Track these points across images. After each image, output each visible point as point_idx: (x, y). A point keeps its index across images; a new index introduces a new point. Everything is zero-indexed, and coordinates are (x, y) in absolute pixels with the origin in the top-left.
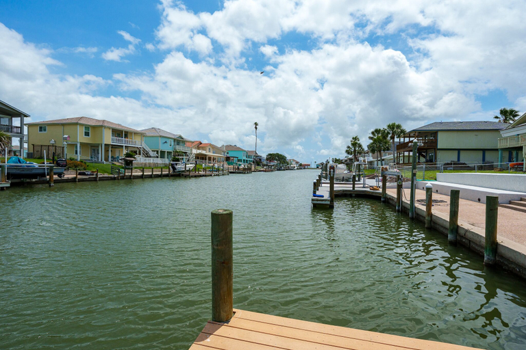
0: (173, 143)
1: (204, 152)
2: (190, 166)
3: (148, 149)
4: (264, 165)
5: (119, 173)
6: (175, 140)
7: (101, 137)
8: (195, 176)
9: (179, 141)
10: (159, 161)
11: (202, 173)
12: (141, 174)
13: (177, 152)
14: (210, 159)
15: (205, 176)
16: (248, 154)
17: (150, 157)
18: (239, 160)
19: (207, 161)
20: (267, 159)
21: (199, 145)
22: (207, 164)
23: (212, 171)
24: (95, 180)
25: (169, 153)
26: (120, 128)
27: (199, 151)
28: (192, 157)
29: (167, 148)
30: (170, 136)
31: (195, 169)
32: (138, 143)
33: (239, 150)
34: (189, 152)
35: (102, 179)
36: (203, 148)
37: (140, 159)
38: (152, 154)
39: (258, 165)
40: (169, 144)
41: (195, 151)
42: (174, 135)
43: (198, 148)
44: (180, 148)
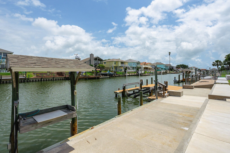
0: (136, 64)
1: (147, 66)
2: (143, 72)
3: (129, 67)
4: (175, 71)
5: (124, 74)
6: (137, 63)
7: (118, 64)
8: (145, 75)
9: (138, 63)
10: (132, 70)
11: (147, 74)
12: (129, 75)
13: (138, 67)
14: (149, 69)
15: (148, 75)
16: (166, 66)
17: (130, 69)
18: (162, 69)
19: (148, 70)
20: (176, 68)
21: (145, 64)
22: (148, 71)
23: (150, 74)
24: (119, 76)
25: (135, 67)
26: (122, 61)
27: (145, 66)
28: (143, 69)
29: (135, 66)
30: (135, 62)
31: (144, 73)
32: (126, 65)
33: (162, 64)
34: (141, 67)
35: (121, 76)
36: (147, 65)
37: (128, 70)
38: (130, 68)
39: (171, 71)
40: (135, 64)
41: (144, 66)
42: (137, 61)
43: (145, 65)
44: (139, 66)
